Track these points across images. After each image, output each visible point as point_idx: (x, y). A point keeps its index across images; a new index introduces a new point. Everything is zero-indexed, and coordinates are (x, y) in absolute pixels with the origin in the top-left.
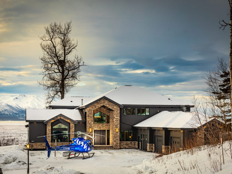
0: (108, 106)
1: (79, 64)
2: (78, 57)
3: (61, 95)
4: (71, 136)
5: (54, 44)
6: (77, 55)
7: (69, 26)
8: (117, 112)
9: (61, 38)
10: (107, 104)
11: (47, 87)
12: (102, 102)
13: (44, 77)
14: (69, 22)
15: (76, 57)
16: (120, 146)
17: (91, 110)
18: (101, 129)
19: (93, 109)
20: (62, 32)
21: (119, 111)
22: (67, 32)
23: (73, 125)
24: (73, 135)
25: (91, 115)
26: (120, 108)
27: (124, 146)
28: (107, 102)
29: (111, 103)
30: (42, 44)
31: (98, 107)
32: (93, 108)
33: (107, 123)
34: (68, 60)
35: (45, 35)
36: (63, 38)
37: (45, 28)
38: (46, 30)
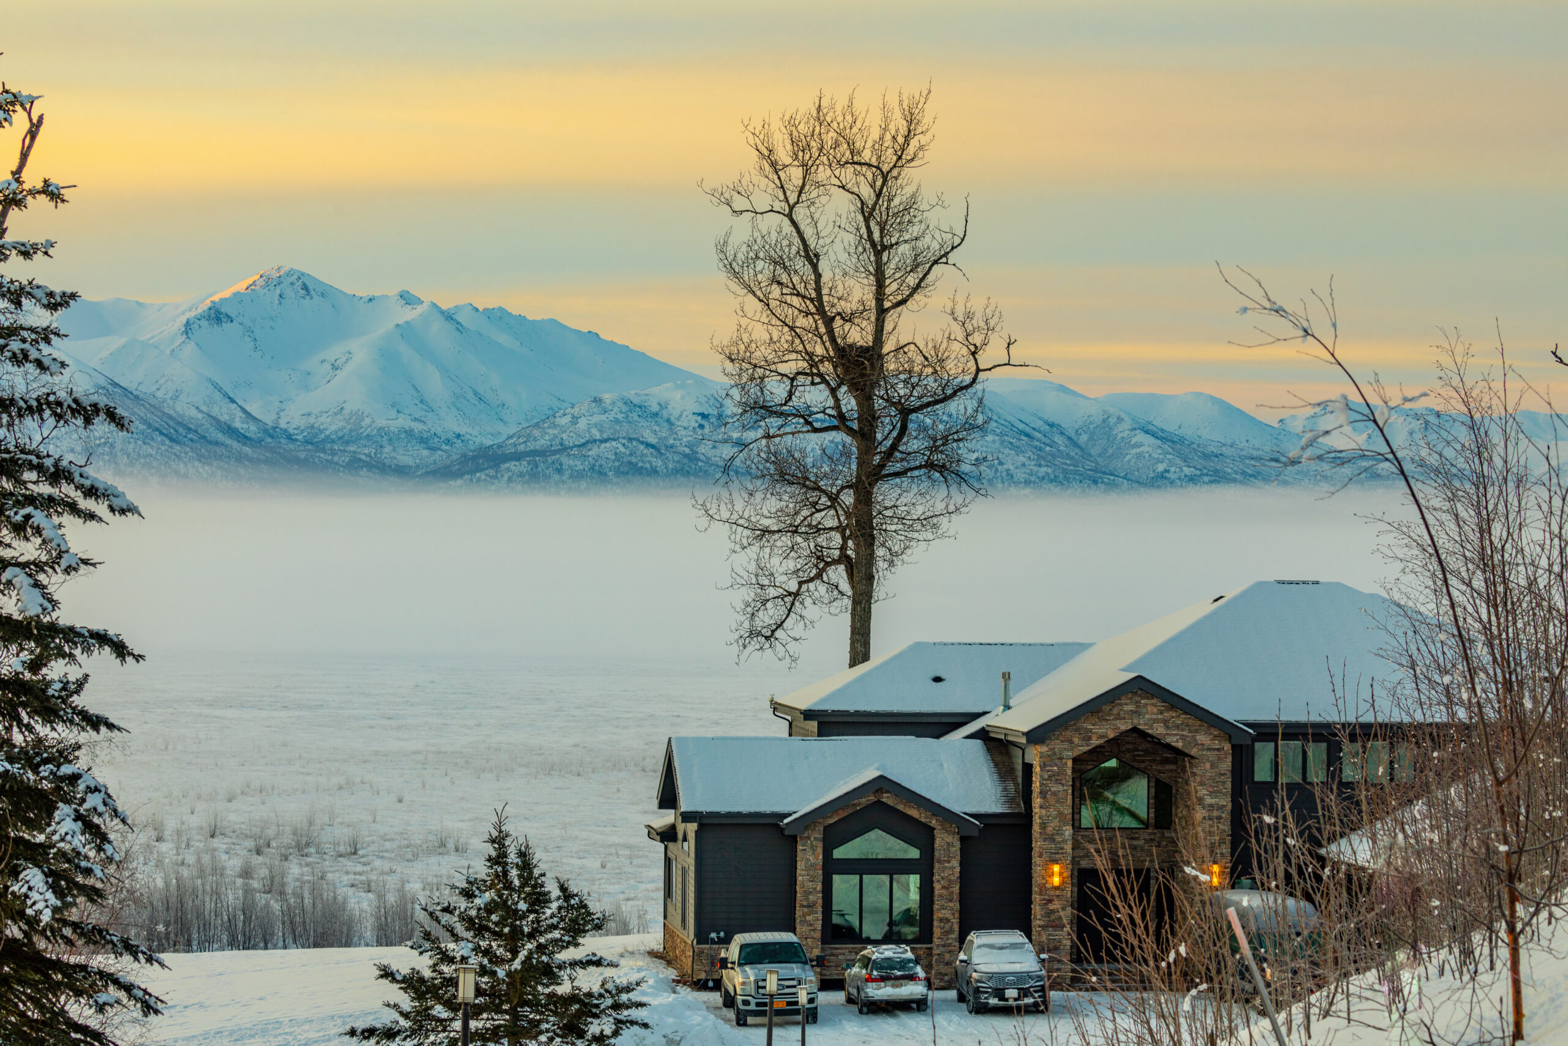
0: (1158, 730)
1: (974, 354)
2: (969, 316)
3: (853, 587)
4: (936, 907)
5: (808, 232)
6: (960, 299)
7: (911, 120)
8: (1212, 767)
9: (856, 190)
10: (1156, 721)
12: (1126, 708)
13: (733, 458)
14: (917, 97)
15: (960, 315)
17: (1061, 758)
18: (1123, 861)
19: (1072, 749)
20: (867, 156)
21: (1229, 759)
22: (900, 158)
23: (950, 839)
24: (951, 901)
25: (1060, 788)
26: (1234, 742)
28: (1155, 710)
29: (1179, 717)
30: (726, 243)
31: (1101, 737)
32: (1071, 742)
33: (1156, 828)
34: (903, 342)
35: (746, 180)
36: (867, 193)
37: (750, 128)
38: (752, 142)
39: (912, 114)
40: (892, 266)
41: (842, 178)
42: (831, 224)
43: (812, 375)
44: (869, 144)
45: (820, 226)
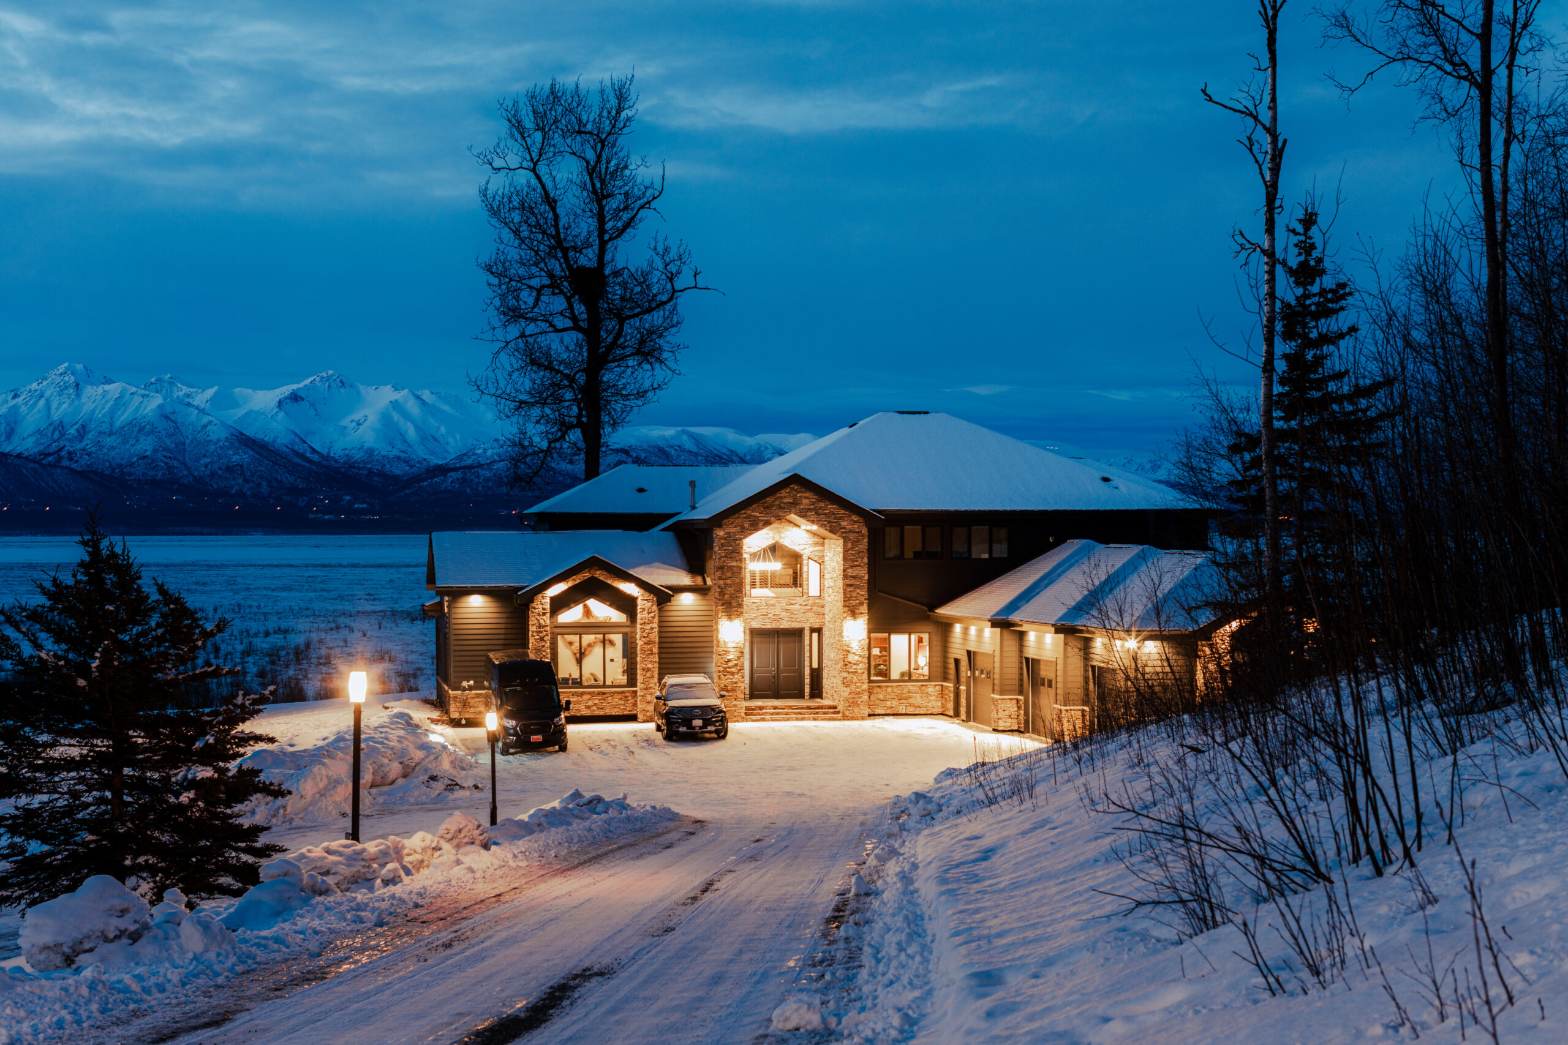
0: (811, 517)
2: (667, 250)
4: (639, 659)
5: (549, 185)
7: (620, 98)
8: (853, 546)
10: (808, 510)
11: (513, 405)
12: (785, 500)
13: (498, 352)
15: (660, 249)
16: (870, 704)
17: (735, 539)
18: (784, 622)
19: (743, 533)
20: (589, 127)
21: (866, 540)
22: (614, 126)
24: (651, 654)
25: (735, 563)
26: (869, 526)
27: (889, 703)
28: (808, 502)
29: (826, 507)
30: (486, 189)
32: (743, 527)
34: (620, 266)
35: (502, 145)
39: (621, 93)
40: (610, 209)
43: (553, 287)
44: (591, 119)
45: (557, 181)
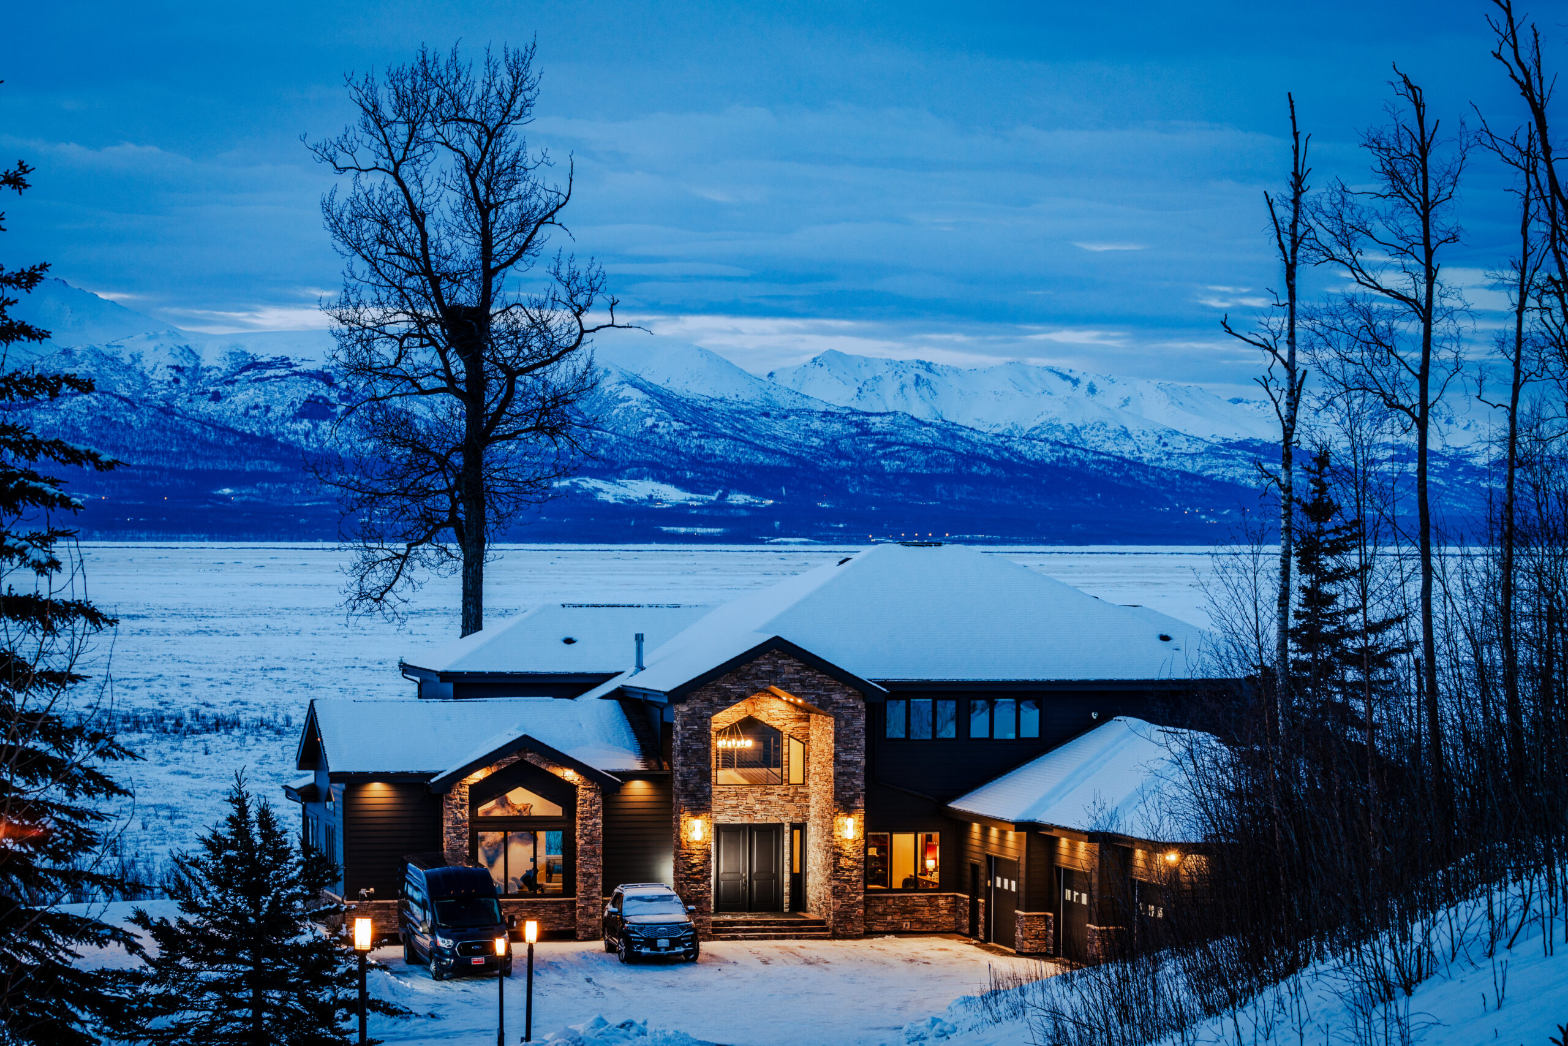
0: (795, 689)
1: (578, 315)
2: (573, 274)
3: (463, 550)
4: (579, 862)
7: (517, 76)
8: (848, 724)
10: (794, 680)
12: (764, 668)
15: (565, 275)
16: (866, 918)
17: (702, 717)
18: (758, 816)
19: (712, 708)
20: (471, 112)
21: (863, 718)
22: (506, 114)
23: (591, 796)
25: (702, 746)
27: (889, 918)
28: (792, 669)
30: (331, 201)
32: (711, 701)
35: (351, 137)
37: (353, 82)
38: (356, 97)
39: (518, 69)
40: (497, 225)
41: (445, 134)
42: (435, 181)
43: (420, 336)
44: (473, 100)
45: (425, 183)
